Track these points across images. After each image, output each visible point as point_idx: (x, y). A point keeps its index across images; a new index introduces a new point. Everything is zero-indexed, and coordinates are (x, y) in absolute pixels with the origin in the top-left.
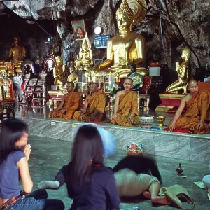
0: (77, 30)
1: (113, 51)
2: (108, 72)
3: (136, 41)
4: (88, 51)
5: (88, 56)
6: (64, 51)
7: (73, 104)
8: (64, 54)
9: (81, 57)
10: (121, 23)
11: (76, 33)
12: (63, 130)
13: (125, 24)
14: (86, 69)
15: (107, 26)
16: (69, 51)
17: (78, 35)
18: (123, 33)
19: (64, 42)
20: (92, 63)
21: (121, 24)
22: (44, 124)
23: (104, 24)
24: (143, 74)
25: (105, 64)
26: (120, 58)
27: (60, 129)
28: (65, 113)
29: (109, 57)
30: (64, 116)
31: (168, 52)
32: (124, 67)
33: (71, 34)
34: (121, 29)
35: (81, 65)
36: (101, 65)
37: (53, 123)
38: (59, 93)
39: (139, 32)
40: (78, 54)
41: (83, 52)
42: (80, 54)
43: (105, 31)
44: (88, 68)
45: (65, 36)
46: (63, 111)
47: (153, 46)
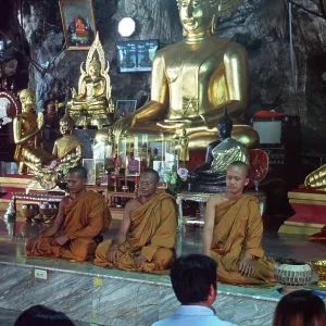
0: (74, 23)
1: (166, 82)
2: (156, 132)
3: (226, 58)
4: (100, 78)
5: (100, 92)
6: (38, 76)
7: (86, 223)
8: (39, 82)
9: (81, 91)
10: (190, 12)
11: (70, 32)
12: (66, 293)
13: (199, 14)
14: (95, 123)
15: (150, 18)
16: (49, 77)
17: (74, 37)
18: (192, 37)
19: (39, 52)
20: (111, 108)
21: (190, 15)
22: (15, 275)
23: (141, 12)
24: (245, 140)
25: (146, 113)
26: (185, 100)
27: (59, 289)
28: (67, 245)
29: (156, 94)
30: (66, 253)
31: (300, 84)
32: (196, 122)
33: (57, 32)
34: (187, 26)
35: (84, 112)
36: (139, 116)
37: (41, 273)
38: (31, 185)
39: (230, 33)
40: (74, 84)
41: (88, 79)
42: (81, 84)
43: (144, 29)
44: (102, 120)
45: (39, 37)
46: (62, 240)
47: (262, 70)
